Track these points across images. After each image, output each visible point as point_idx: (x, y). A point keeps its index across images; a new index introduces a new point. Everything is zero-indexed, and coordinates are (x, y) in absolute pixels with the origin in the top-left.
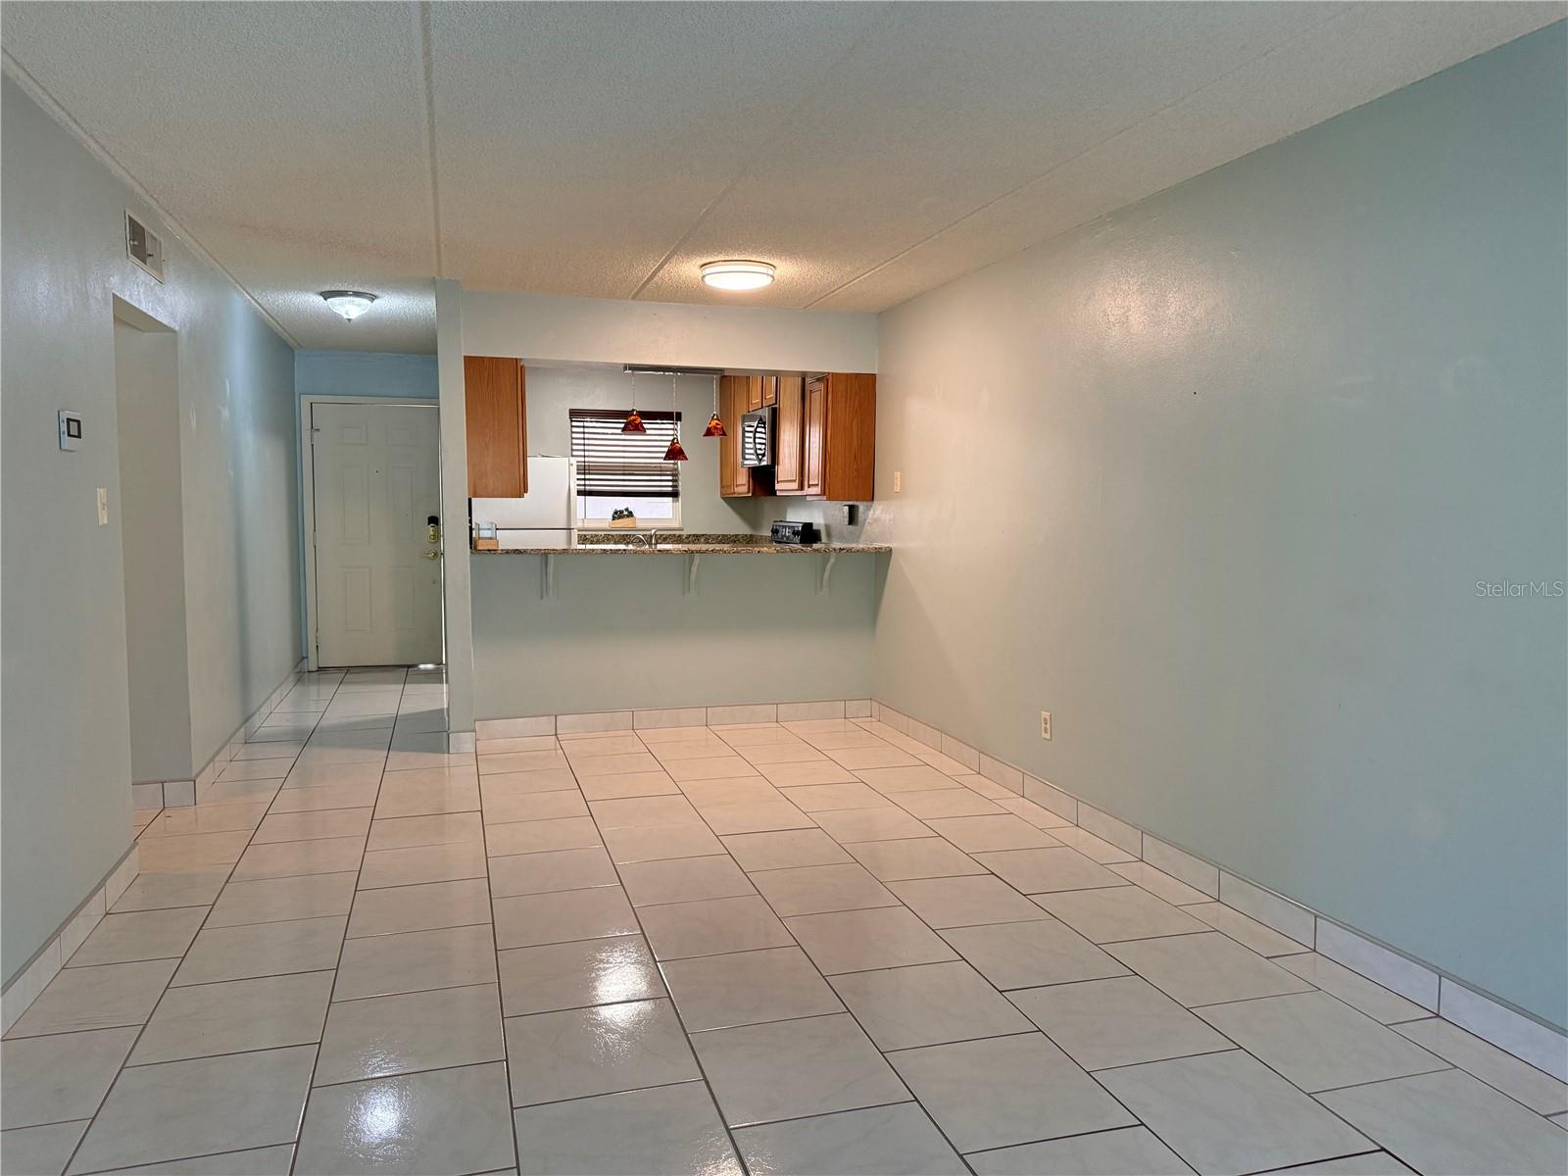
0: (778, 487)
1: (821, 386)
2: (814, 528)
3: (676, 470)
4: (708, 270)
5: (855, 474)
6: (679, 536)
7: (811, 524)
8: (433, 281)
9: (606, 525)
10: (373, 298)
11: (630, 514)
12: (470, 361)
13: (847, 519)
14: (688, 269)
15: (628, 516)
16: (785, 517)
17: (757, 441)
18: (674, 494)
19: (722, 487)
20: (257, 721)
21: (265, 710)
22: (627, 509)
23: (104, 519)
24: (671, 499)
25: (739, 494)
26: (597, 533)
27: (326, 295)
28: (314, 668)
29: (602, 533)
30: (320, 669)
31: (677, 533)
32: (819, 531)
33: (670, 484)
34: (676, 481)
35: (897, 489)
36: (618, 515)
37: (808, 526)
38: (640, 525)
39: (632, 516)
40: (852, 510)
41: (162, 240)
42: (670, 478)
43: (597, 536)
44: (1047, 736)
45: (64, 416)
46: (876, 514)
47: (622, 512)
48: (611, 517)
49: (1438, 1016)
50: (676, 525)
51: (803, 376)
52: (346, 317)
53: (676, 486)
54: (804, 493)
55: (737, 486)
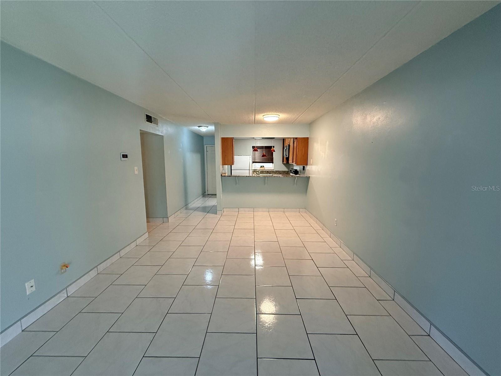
0: (289, 162)
1: (296, 140)
4: (264, 116)
7: (297, 170)
8: (214, 123)
9: (259, 169)
10: (207, 127)
11: (264, 167)
12: (223, 139)
13: (303, 169)
14: (260, 117)
16: (293, 168)
20: (190, 205)
21: (193, 202)
23: (136, 172)
24: (272, 163)
27: (199, 127)
28: (207, 194)
30: (208, 194)
31: (273, 170)
32: (298, 171)
35: (311, 163)
36: (261, 167)
37: (296, 170)
38: (265, 169)
40: (304, 167)
41: (158, 118)
43: (257, 171)
44: (336, 225)
45: (122, 154)
46: (308, 168)
49: (429, 335)
51: (294, 138)
52: (203, 131)
54: (293, 163)
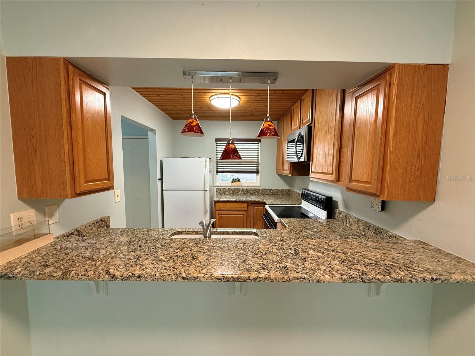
2: (333, 199)
3: (258, 162)
5: (418, 173)
6: (259, 189)
9: (229, 185)
13: (380, 207)
15: (238, 181)
16: (308, 187)
17: (297, 148)
18: (257, 172)
19: (277, 170)
22: (238, 178)
24: (256, 174)
25: (284, 174)
26: (225, 188)
29: (227, 188)
33: (256, 168)
34: (258, 167)
36: (234, 181)
38: (243, 185)
39: (240, 181)
42: (256, 166)
43: (225, 189)
47: (236, 179)
48: (231, 182)
50: (258, 184)
53: (258, 169)
55: (284, 170)
